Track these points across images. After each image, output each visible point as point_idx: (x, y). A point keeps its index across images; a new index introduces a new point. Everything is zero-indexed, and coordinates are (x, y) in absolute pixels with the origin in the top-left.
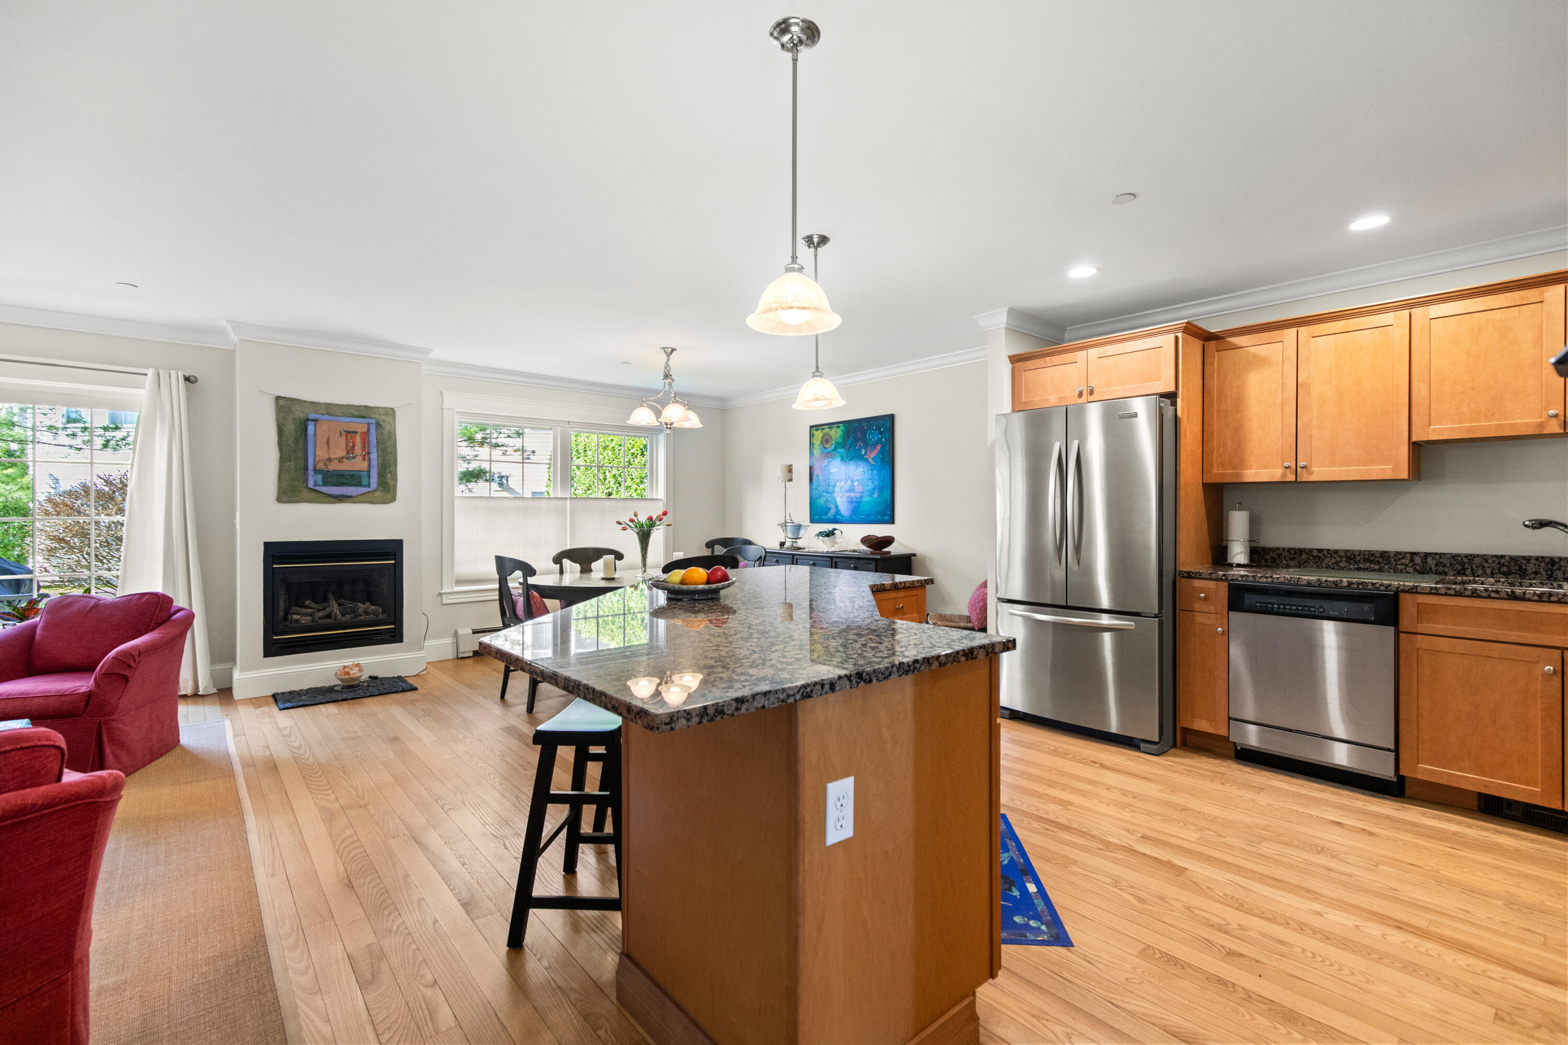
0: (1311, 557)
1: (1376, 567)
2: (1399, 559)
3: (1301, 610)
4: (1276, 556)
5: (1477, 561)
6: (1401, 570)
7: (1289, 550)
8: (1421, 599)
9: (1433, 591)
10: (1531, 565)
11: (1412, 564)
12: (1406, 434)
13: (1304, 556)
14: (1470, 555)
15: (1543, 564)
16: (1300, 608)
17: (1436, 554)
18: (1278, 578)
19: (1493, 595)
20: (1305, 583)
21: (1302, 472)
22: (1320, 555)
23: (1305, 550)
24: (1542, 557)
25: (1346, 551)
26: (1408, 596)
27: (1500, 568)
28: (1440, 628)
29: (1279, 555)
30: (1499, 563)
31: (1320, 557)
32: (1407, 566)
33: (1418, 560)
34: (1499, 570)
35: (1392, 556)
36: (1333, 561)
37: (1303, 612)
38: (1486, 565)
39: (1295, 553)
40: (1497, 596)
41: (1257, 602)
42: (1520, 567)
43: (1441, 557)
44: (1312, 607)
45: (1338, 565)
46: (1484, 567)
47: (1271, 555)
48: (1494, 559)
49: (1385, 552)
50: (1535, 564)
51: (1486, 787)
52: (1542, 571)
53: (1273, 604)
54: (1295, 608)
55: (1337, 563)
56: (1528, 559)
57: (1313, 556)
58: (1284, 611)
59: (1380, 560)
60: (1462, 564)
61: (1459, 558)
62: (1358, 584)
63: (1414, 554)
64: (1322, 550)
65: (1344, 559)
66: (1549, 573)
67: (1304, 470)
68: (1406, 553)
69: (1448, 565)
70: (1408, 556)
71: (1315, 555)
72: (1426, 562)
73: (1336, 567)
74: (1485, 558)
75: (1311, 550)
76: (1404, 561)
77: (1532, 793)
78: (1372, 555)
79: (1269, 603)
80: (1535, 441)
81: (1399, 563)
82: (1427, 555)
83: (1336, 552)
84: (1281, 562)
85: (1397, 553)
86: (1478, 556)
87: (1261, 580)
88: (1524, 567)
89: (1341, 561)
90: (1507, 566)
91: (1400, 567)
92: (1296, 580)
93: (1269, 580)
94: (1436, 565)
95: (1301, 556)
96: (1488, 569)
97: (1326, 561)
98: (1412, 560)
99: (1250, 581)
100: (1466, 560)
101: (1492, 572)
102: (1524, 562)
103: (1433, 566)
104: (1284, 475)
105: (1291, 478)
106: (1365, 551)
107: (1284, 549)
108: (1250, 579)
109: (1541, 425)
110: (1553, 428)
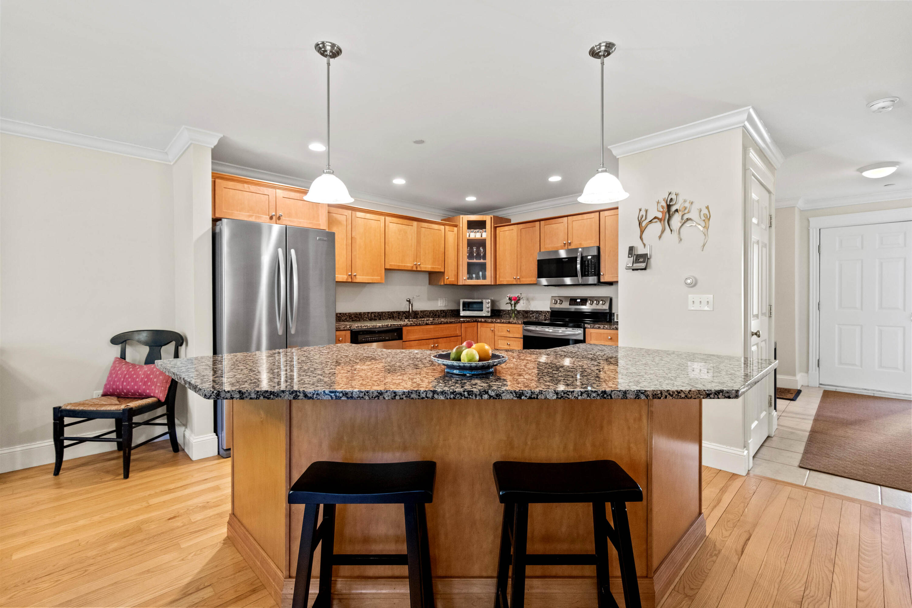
2: (364, 315)
3: (378, 339)
5: (384, 314)
6: (365, 320)
9: (406, 326)
12: (384, 265)
15: (397, 314)
18: (369, 326)
20: (378, 327)
21: (353, 278)
25: (349, 313)
35: (362, 314)
38: (386, 315)
44: (381, 337)
48: (387, 313)
49: (360, 313)
53: (368, 338)
54: (376, 338)
55: (346, 319)
56: (394, 312)
58: (372, 340)
60: (380, 315)
62: (393, 325)
63: (368, 313)
66: (398, 317)
67: (355, 277)
69: (377, 316)
74: (385, 312)
78: (357, 314)
80: (396, 271)
82: (372, 313)
83: (346, 314)
87: (364, 328)
91: (365, 318)
92: (375, 326)
93: (367, 327)
98: (368, 316)
99: (360, 329)
104: (347, 279)
105: (350, 280)
108: (360, 328)
109: (412, 267)
110: (415, 269)
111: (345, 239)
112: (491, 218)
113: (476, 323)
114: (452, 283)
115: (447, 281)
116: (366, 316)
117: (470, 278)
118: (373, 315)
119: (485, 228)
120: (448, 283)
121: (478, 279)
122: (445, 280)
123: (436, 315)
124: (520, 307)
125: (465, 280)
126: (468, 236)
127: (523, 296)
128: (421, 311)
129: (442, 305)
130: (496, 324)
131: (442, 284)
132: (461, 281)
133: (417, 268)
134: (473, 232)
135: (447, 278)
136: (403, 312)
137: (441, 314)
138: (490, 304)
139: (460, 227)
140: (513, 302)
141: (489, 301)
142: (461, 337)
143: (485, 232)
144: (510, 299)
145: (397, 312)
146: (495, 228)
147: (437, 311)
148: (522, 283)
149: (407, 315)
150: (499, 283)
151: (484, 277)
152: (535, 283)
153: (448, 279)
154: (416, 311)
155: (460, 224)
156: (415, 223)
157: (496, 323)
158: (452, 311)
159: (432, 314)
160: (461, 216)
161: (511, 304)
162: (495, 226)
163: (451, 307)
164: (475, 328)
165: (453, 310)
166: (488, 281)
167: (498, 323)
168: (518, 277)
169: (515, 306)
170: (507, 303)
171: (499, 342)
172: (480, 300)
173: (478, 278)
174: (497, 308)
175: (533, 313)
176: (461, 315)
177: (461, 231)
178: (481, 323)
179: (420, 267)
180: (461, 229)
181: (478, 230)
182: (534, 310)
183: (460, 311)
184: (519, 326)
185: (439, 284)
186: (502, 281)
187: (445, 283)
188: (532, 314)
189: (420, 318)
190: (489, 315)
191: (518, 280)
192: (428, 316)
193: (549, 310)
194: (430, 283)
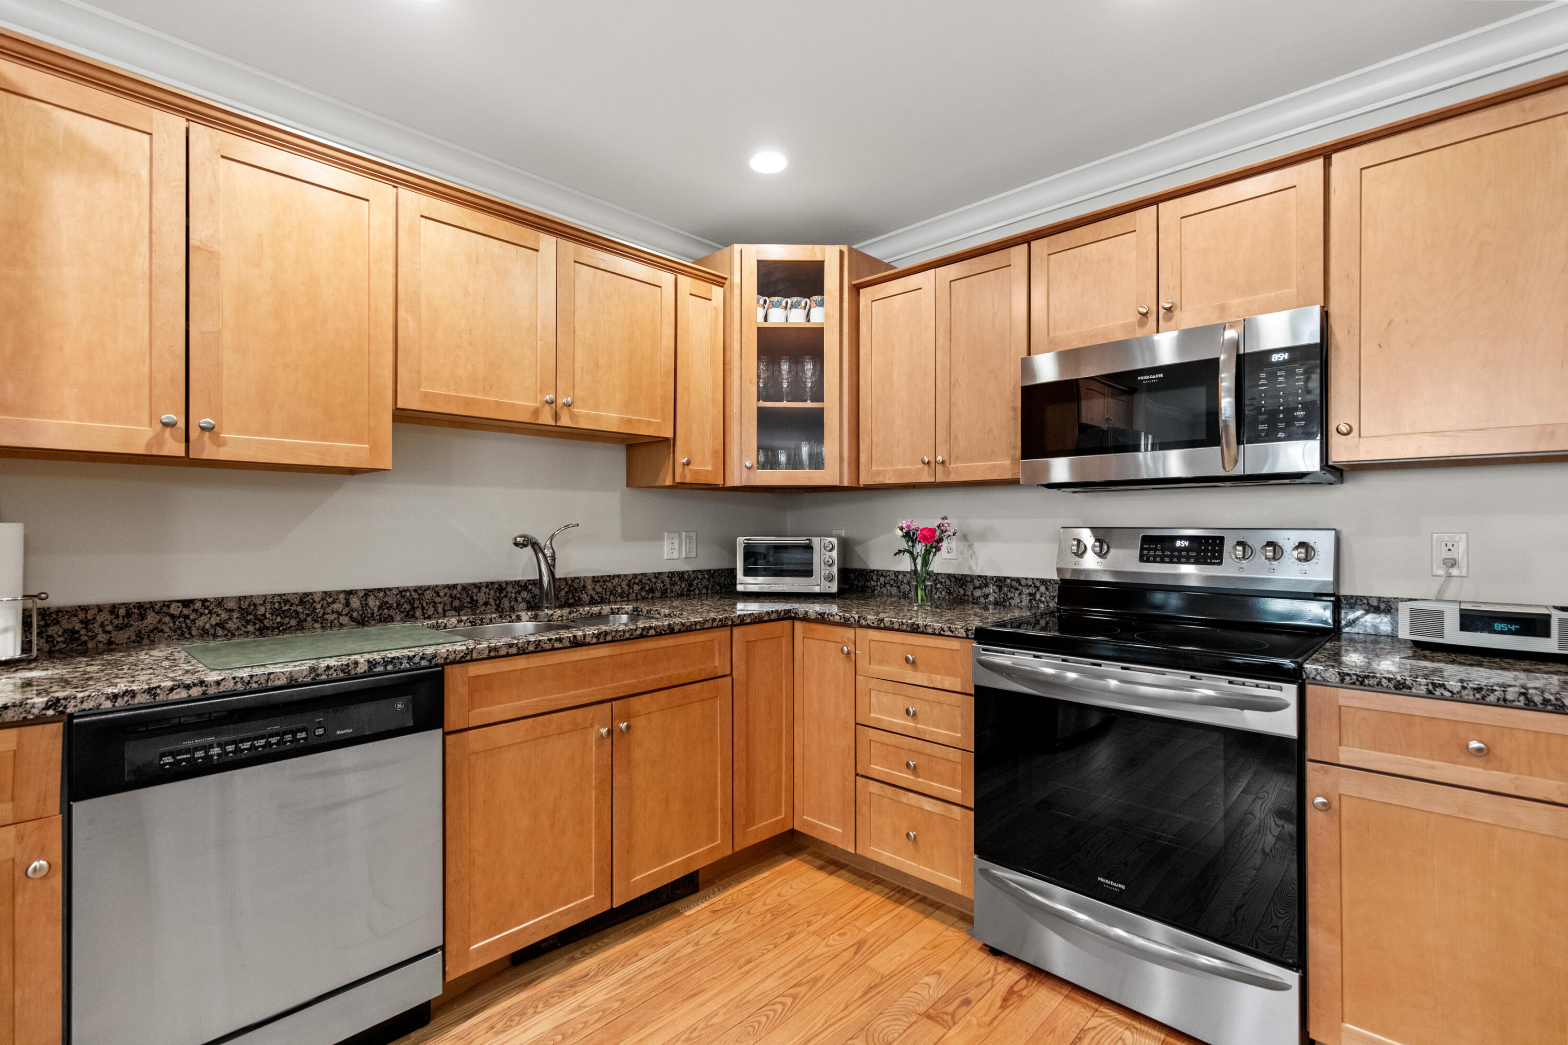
0: (167, 619)
1: (293, 622)
2: (329, 604)
3: (278, 743)
4: (78, 626)
5: (428, 595)
6: (332, 622)
7: (114, 609)
8: (475, 670)
9: (492, 654)
10: (482, 594)
11: (347, 610)
12: (390, 395)
13: (151, 619)
14: (420, 588)
15: (492, 592)
16: (274, 740)
17: (379, 590)
18: (218, 683)
19: (557, 645)
21: (201, 437)
22: (186, 612)
23: (152, 605)
24: (492, 583)
26: (457, 669)
27: (452, 602)
28: (499, 711)
29: (86, 623)
30: (451, 596)
31: (187, 617)
32: (339, 614)
33: (355, 603)
34: (451, 606)
35: (317, 599)
36: (214, 620)
37: (282, 748)
38: (438, 600)
39: (128, 615)
40: (560, 645)
41: (163, 755)
42: (472, 598)
43: (386, 595)
44: (301, 730)
45: (223, 628)
46: (435, 603)
47: (65, 624)
48: (446, 590)
49: (306, 595)
50: (485, 593)
51: (547, 927)
52: (492, 601)
53: (207, 748)
54: (262, 742)
56: (478, 586)
57: (173, 617)
58: (238, 756)
59: (300, 609)
60: (411, 602)
61: (408, 594)
63: (350, 593)
64: (192, 601)
65: (235, 615)
66: (498, 602)
67: (207, 434)
68: (338, 593)
69: (395, 605)
70: (342, 596)
71: (177, 613)
72: (367, 604)
73: (220, 632)
74: (435, 589)
75: (167, 604)
76: (336, 606)
77: (586, 905)
78: (286, 601)
79: (197, 749)
81: (328, 610)
82: (368, 593)
83: (220, 602)
84: (92, 638)
85: (327, 594)
86: (429, 588)
87: (174, 696)
88: (475, 598)
89: (230, 619)
90: (459, 598)
91: (331, 617)
92: (263, 680)
94: (380, 608)
95: (142, 617)
96: (439, 605)
97: (199, 623)
98: (347, 604)
99: (142, 706)
100: (416, 596)
101: (443, 609)
102: (475, 591)
103: (376, 609)
104: (158, 439)
105: (177, 449)
106: (274, 596)
107: (100, 608)
108: (142, 699)
109: (536, 412)
110: (546, 418)
111: (144, 247)
112: (842, 253)
113: (787, 623)
114: (702, 480)
115: (683, 474)
116: (337, 606)
117: (770, 463)
118: (373, 603)
119: (821, 293)
120: (688, 480)
121: (795, 467)
122: (679, 470)
123: (652, 590)
124: (941, 563)
125: (749, 468)
126: (760, 319)
127: (953, 524)
128: (595, 580)
129: (676, 555)
130: (859, 631)
131: (668, 482)
132: (736, 472)
133: (556, 416)
134: (777, 305)
135: (685, 460)
136: (518, 583)
137: (672, 585)
138: (834, 554)
139: (732, 284)
140: (920, 548)
141: (834, 541)
142: (730, 678)
143: (821, 304)
144: (908, 535)
145: (489, 585)
146: (856, 289)
147: (658, 575)
148: (953, 478)
149: (534, 596)
150: (869, 482)
151: (817, 462)
152: (1008, 476)
153: (688, 463)
154: (574, 579)
155: (731, 273)
156: (548, 243)
157: (862, 626)
158: (712, 573)
159: (636, 588)
160: (737, 247)
161: (911, 553)
162: (855, 282)
163: (708, 561)
164: (785, 641)
165: (715, 571)
166: (828, 476)
167: (868, 627)
168: (940, 458)
169: (926, 563)
170: (900, 551)
171: (874, 700)
172: (802, 540)
173: (794, 463)
174: (856, 565)
175: (986, 585)
176: (740, 588)
177: (736, 299)
178: (807, 625)
179: (572, 416)
180: (737, 291)
181: (795, 299)
182: (990, 573)
183: (735, 577)
184: (955, 644)
185: (659, 483)
186: (878, 473)
187: (678, 480)
188: (980, 587)
189: (593, 602)
190: (834, 588)
191: (939, 468)
192: (621, 596)
193: (1055, 577)
194: (631, 482)
